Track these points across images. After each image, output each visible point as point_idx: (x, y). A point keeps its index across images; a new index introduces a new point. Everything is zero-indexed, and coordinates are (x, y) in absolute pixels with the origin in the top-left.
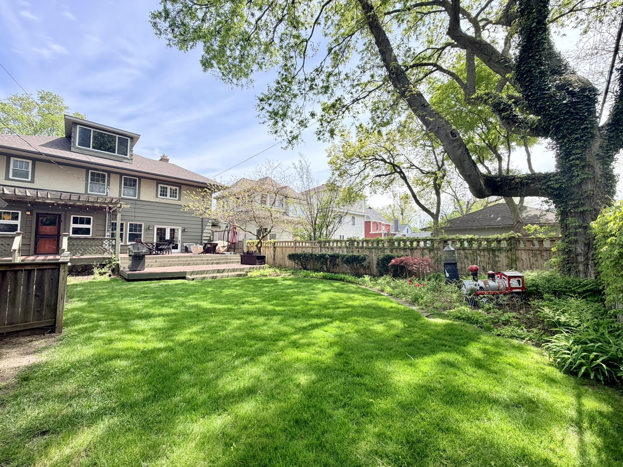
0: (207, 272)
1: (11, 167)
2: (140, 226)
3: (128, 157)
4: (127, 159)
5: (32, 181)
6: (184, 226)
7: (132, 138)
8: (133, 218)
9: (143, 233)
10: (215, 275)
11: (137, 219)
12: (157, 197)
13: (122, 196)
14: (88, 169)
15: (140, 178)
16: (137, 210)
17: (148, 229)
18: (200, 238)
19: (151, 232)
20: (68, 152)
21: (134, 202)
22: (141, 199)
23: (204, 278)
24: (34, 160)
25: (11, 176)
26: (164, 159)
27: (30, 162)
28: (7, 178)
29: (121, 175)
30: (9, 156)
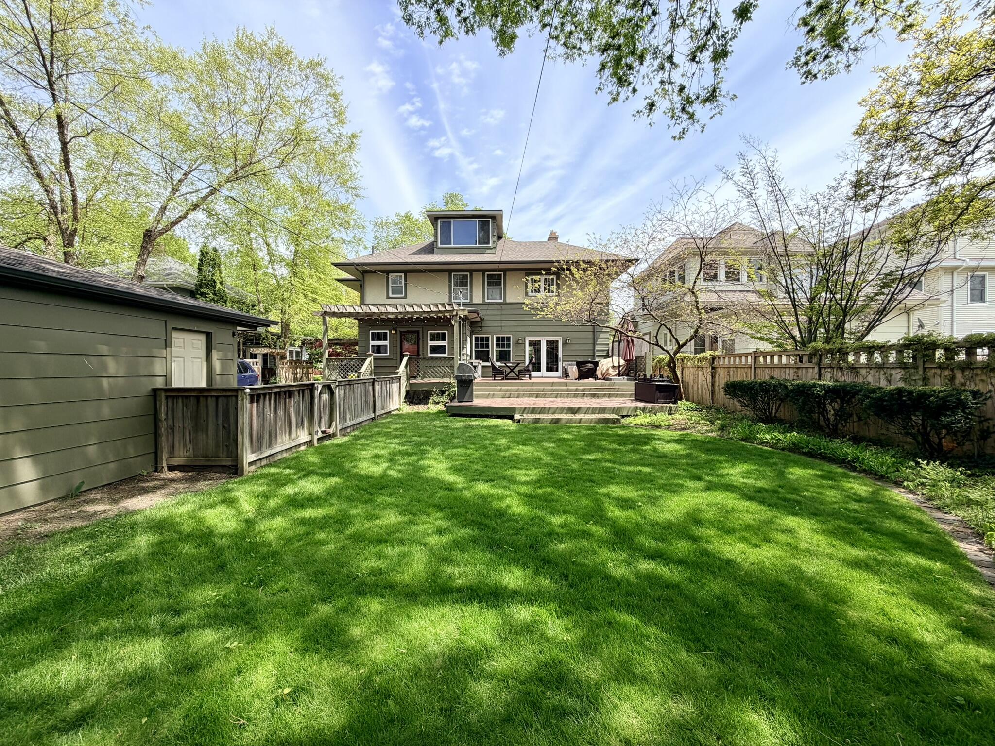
0: (542, 410)
1: (390, 285)
2: (509, 338)
3: (490, 245)
4: (490, 248)
5: (405, 297)
6: (566, 335)
7: (494, 218)
8: (499, 329)
9: (511, 349)
10: (557, 416)
11: (504, 329)
12: (527, 294)
13: (487, 301)
14: (450, 271)
15: (505, 271)
16: (504, 318)
17: (517, 343)
18: (591, 353)
19: (520, 348)
20: (431, 256)
21: (498, 307)
22: (508, 301)
23: (537, 421)
24: (406, 272)
25: (391, 295)
26: (553, 238)
27: (403, 275)
28: (388, 297)
29: (484, 271)
30: (388, 272)
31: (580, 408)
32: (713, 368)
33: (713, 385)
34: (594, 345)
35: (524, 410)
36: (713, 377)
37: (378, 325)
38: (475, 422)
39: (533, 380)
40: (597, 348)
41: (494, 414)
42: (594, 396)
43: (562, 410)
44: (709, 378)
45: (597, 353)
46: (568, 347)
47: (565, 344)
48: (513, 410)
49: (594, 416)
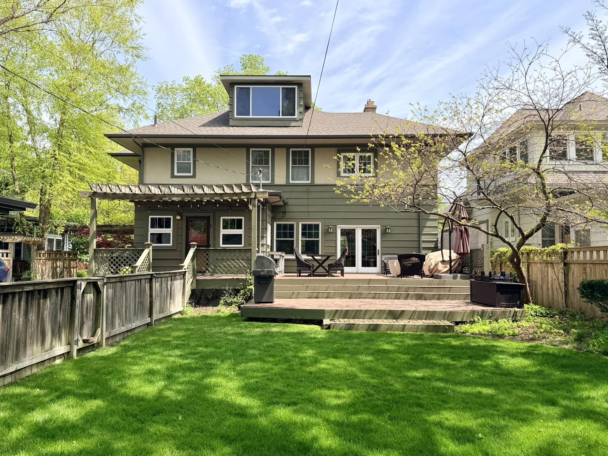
0: (357, 314)
1: (176, 161)
2: (317, 226)
3: (296, 117)
4: (295, 120)
5: (194, 176)
6: (386, 223)
7: (300, 84)
8: (305, 215)
9: (320, 239)
10: (376, 322)
11: (312, 215)
12: (338, 174)
13: (291, 182)
14: (247, 147)
15: (313, 147)
16: (311, 202)
17: (326, 232)
18: (415, 244)
19: (331, 237)
20: (225, 128)
21: (305, 189)
22: (317, 182)
23: (350, 327)
24: (194, 147)
25: (176, 174)
26: (370, 108)
27: (191, 150)
28: (173, 176)
29: (288, 147)
30: (173, 146)
31: (403, 311)
32: (565, 264)
33: (566, 285)
34: (419, 234)
35: (335, 314)
36: (566, 275)
37: (159, 210)
38: (275, 328)
39: (346, 276)
40: (423, 238)
41: (299, 317)
42: (420, 297)
43: (380, 314)
44: (561, 277)
45: (423, 245)
46: (388, 237)
47: (384, 233)
48: (322, 313)
49: (420, 323)
